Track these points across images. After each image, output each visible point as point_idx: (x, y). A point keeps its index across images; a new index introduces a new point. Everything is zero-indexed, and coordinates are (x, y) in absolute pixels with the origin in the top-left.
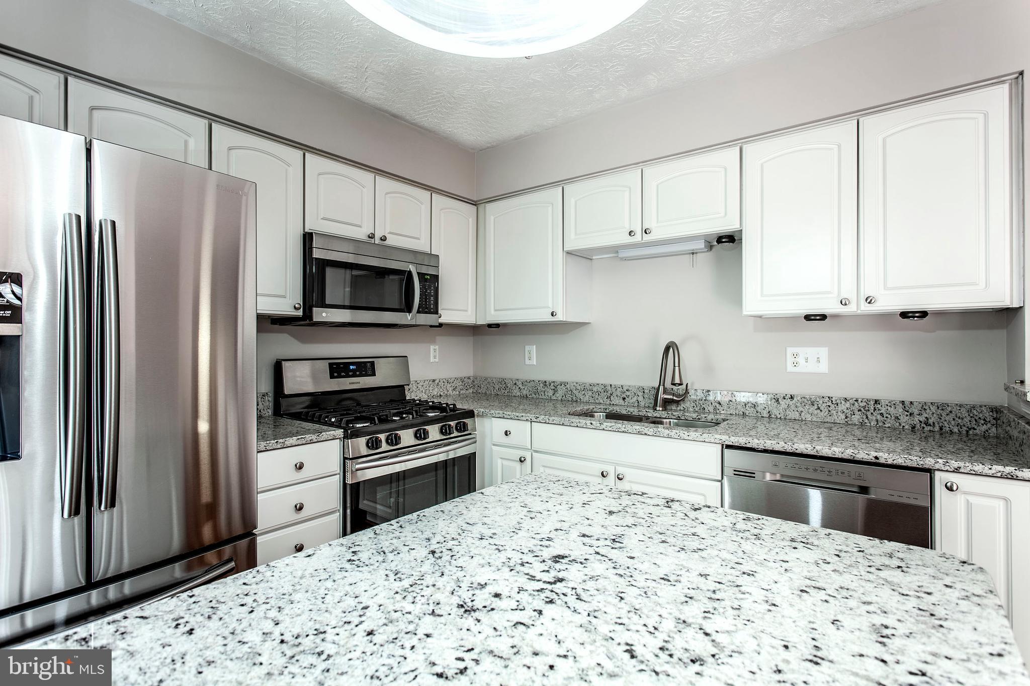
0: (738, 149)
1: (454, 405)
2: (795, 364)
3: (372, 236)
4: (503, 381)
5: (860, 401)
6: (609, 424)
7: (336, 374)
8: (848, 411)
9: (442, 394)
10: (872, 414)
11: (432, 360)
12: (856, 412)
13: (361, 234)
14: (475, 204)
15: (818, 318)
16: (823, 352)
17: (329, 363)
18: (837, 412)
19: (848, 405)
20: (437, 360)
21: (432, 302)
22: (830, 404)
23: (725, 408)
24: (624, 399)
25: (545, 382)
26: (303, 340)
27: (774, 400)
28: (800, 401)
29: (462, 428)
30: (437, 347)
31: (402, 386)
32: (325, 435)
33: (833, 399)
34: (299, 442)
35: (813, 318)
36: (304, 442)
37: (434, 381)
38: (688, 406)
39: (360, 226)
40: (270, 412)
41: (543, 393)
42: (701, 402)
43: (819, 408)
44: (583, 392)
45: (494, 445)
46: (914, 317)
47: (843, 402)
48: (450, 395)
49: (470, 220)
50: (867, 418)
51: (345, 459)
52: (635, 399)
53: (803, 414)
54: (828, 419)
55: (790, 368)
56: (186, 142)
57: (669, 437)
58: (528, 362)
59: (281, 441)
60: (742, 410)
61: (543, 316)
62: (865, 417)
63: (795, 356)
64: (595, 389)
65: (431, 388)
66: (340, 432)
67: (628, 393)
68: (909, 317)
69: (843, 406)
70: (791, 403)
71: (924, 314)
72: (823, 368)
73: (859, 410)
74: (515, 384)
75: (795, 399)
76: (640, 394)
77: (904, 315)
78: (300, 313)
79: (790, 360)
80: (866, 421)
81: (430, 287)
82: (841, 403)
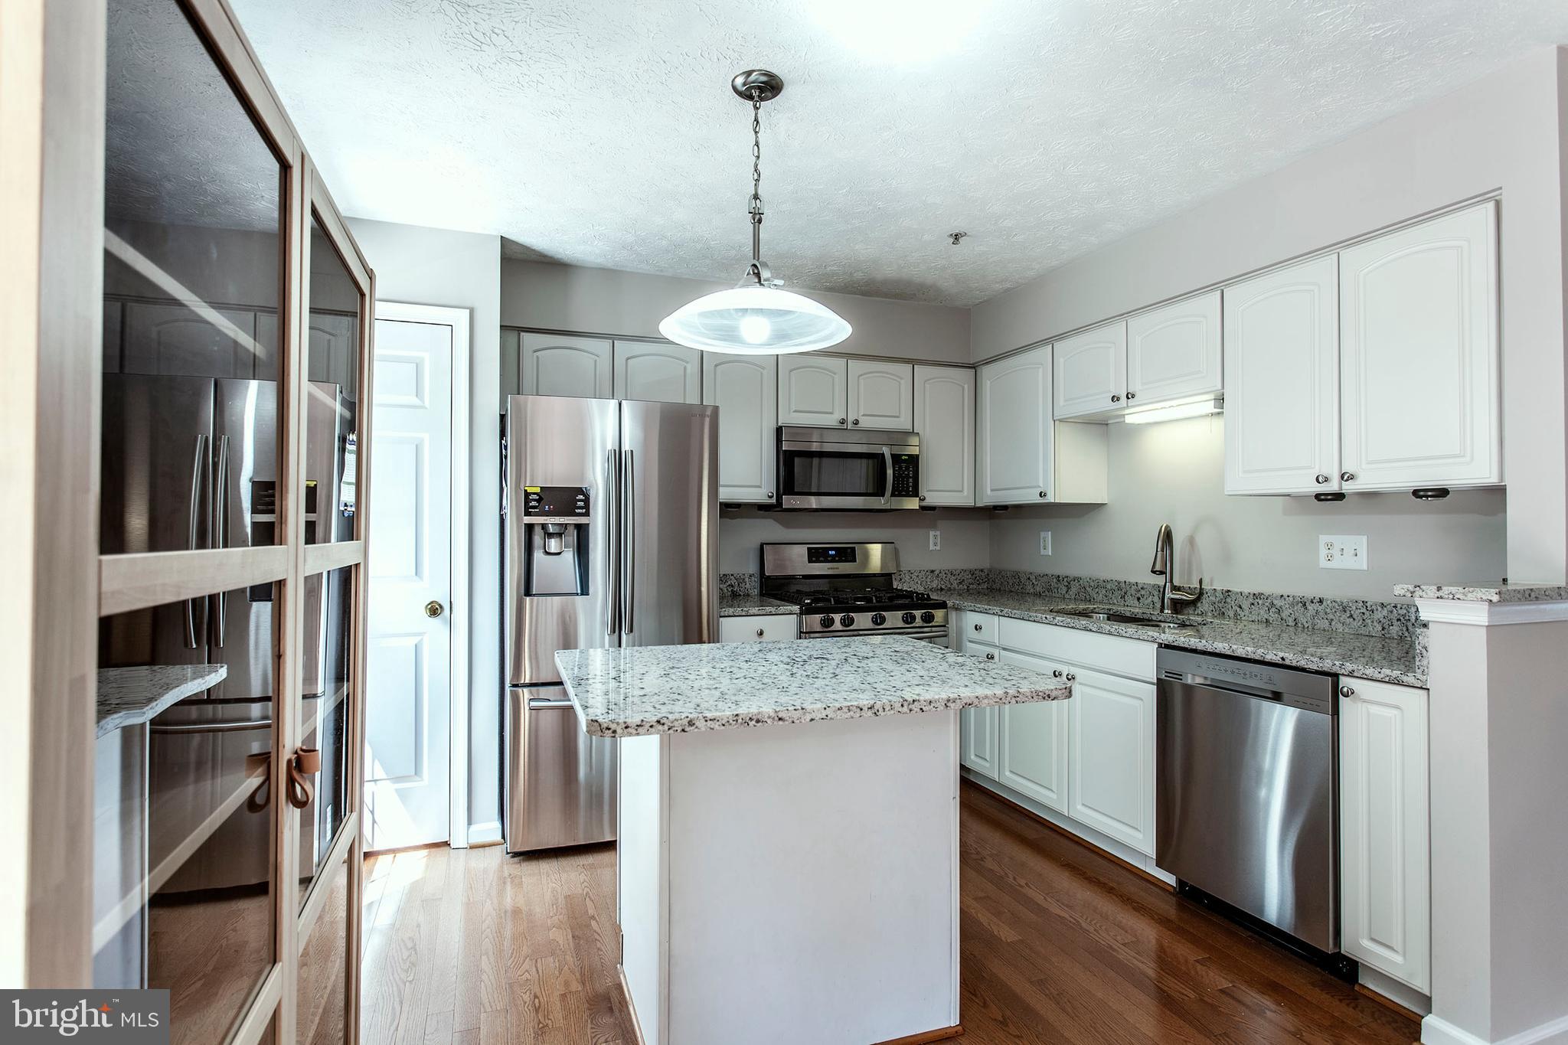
0: (1218, 293)
1: (928, 595)
2: (1329, 558)
3: (843, 422)
4: (1016, 575)
5: (1399, 607)
6: (1061, 619)
7: (814, 559)
8: (1385, 621)
9: (943, 587)
10: (1413, 625)
11: (932, 547)
12: (1395, 623)
13: (831, 421)
14: (973, 367)
15: (1329, 497)
16: (1362, 542)
17: (808, 548)
18: (1373, 622)
19: (1385, 612)
20: (938, 548)
21: (911, 484)
22: (1364, 610)
23: (1247, 613)
24: (1139, 599)
25: (1059, 576)
26: (787, 525)
27: (1300, 604)
28: (1330, 605)
29: (928, 618)
30: (938, 533)
31: (890, 575)
32: (782, 609)
33: (1368, 604)
34: (760, 612)
35: (1323, 497)
36: (764, 613)
37: (932, 571)
38: (1206, 609)
39: (831, 413)
40: (756, 592)
41: (1056, 590)
42: (1220, 605)
43: (1351, 616)
44: (1097, 590)
45: (970, 641)
46: (1427, 497)
47: (1380, 609)
48: (955, 589)
49: (966, 386)
50: (1407, 630)
51: (801, 632)
52: (1150, 599)
53: (1333, 623)
54: (1362, 631)
55: (1323, 563)
56: (685, 368)
57: (1110, 634)
58: (1043, 552)
59: (745, 609)
60: (1266, 616)
61: (1031, 497)
62: (1404, 629)
63: (1330, 546)
64: (1109, 587)
65: (928, 580)
66: (796, 608)
67: (1143, 592)
68: (1421, 497)
69: (1380, 614)
70: (1320, 608)
71: (1442, 493)
72: (1362, 563)
73: (1399, 620)
74: (1029, 579)
75: (1324, 603)
76: (1156, 593)
77: (1416, 493)
78: (774, 501)
79: (1323, 552)
80: (1406, 634)
81: (907, 468)
82: (1377, 610)
